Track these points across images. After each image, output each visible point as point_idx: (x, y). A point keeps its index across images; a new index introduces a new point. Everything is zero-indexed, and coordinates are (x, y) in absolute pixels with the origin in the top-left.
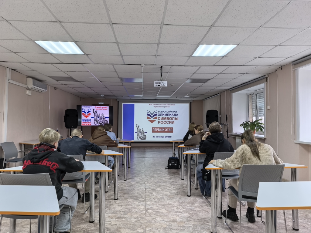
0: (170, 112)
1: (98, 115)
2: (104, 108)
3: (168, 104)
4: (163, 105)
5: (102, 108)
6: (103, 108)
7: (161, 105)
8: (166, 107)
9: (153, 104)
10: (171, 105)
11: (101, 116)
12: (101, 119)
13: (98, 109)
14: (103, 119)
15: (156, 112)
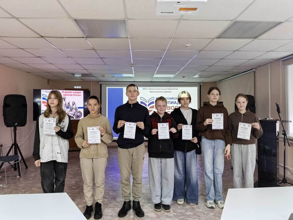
0: (173, 98)
1: (67, 104)
2: (77, 94)
3: (169, 88)
4: (162, 89)
5: (72, 94)
6: (75, 94)
7: (159, 89)
8: (166, 92)
9: (148, 88)
10: (173, 89)
11: (71, 105)
12: (71, 111)
13: (66, 95)
14: (74, 110)
15: (153, 98)
